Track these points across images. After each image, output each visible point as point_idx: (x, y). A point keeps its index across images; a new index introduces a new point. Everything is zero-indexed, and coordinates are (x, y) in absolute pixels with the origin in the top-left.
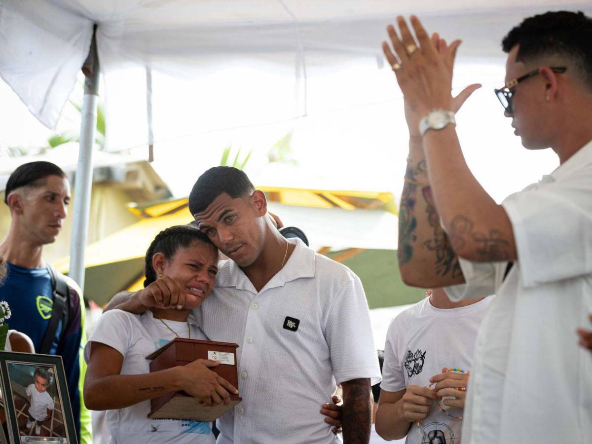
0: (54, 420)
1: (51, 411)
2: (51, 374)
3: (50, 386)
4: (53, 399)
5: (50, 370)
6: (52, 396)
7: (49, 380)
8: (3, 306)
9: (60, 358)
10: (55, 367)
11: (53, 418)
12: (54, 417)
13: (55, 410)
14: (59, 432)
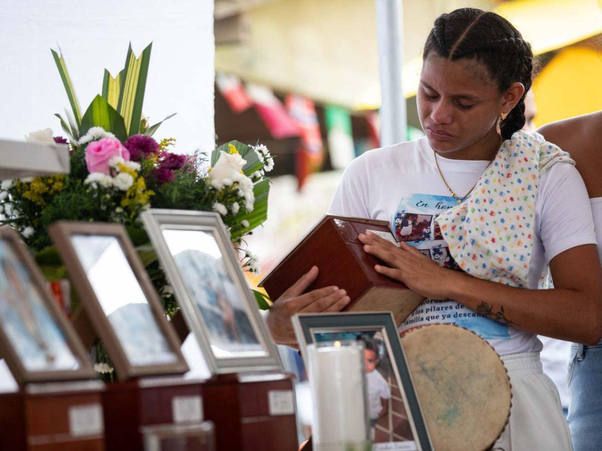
0: (394, 416)
1: (387, 401)
2: (379, 342)
3: (380, 361)
4: (387, 380)
5: (377, 336)
6: (386, 377)
7: (377, 352)
8: (260, 151)
9: (389, 314)
10: (384, 331)
11: (391, 412)
12: (394, 409)
13: (393, 400)
14: (403, 433)
